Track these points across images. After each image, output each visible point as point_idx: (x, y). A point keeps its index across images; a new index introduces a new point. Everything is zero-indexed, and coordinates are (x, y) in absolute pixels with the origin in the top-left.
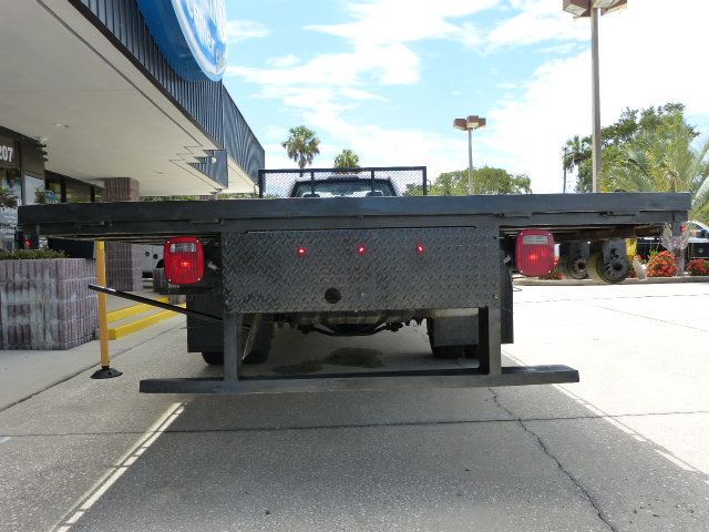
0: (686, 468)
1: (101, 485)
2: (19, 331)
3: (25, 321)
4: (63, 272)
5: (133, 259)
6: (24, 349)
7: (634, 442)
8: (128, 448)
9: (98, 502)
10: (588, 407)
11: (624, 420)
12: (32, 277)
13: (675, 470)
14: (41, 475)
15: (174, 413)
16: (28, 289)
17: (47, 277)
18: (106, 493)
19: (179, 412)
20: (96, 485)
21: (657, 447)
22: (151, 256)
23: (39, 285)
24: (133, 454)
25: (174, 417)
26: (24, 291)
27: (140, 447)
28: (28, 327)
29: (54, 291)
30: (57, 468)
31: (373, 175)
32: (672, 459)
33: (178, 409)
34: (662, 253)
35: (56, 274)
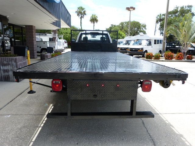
0: (177, 133)
1: (36, 134)
2: (6, 77)
3: (8, 74)
4: (17, 61)
5: (34, 49)
6: (8, 81)
7: (166, 123)
8: (41, 120)
9: (36, 139)
10: (155, 110)
11: (164, 115)
12: (9, 62)
13: (175, 133)
14: (20, 129)
15: (51, 108)
16: (8, 65)
17: (13, 62)
18: (38, 136)
19: (52, 107)
21: (171, 125)
22: (39, 47)
23: (11, 64)
24: (42, 123)
25: (51, 109)
26: (7, 66)
27: (44, 120)
28: (9, 75)
29: (15, 66)
30: (24, 127)
31: (103, 32)
32: (173, 128)
33: (52, 106)
34: (180, 53)
35: (16, 61)
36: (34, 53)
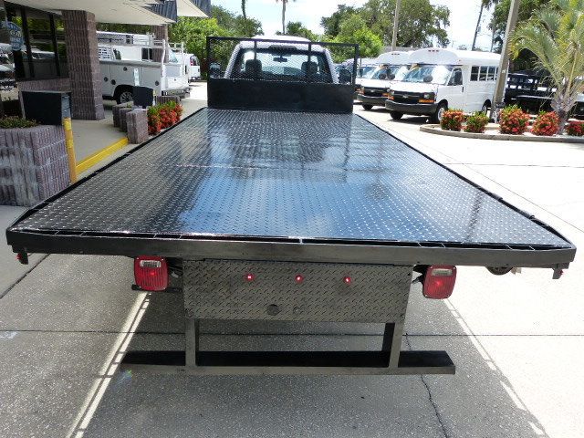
0: (520, 406)
1: (92, 400)
2: (5, 191)
3: (9, 183)
4: (37, 142)
5: (94, 89)
6: (11, 204)
7: (487, 370)
8: (108, 352)
9: (93, 420)
10: (460, 321)
11: (484, 340)
12: (10, 146)
13: (511, 407)
14: (46, 383)
15: (141, 308)
16: (8, 155)
17: (23, 146)
18: (95, 414)
19: (146, 305)
20: (89, 399)
21: (504, 379)
22: (109, 82)
23: (17, 153)
24: (113, 362)
25: (142, 312)
26: (5, 158)
27: (118, 352)
28: (12, 187)
29: (31, 160)
30: (58, 376)
31: (310, 47)
32: (508, 389)
33: (144, 302)
34: (548, 114)
35: (31, 144)
36: (93, 104)
